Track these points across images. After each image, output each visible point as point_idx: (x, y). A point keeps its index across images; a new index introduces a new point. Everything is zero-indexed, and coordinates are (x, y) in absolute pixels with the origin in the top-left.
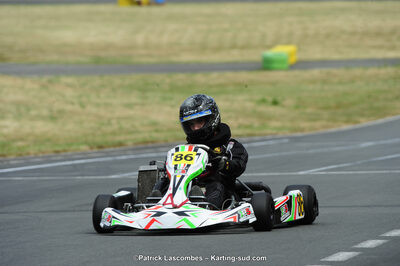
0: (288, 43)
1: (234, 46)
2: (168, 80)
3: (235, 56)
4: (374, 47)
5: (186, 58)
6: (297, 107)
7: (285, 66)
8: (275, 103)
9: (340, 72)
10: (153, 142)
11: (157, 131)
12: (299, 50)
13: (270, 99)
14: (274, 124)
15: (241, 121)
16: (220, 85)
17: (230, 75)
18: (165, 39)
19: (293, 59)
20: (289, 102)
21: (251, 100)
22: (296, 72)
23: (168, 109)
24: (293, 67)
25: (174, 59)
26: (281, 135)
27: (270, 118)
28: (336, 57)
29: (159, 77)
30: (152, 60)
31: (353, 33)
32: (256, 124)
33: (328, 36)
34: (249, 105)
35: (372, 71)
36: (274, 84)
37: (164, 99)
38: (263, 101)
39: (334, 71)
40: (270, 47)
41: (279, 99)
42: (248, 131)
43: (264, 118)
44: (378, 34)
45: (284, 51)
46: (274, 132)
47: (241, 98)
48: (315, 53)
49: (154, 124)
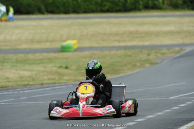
0: (74, 39)
1: (47, 41)
2: (15, 58)
3: (48, 45)
4: (115, 41)
5: (24, 46)
6: (77, 70)
7: (72, 50)
8: (67, 68)
9: (98, 53)
10: (6, 87)
11: (8, 82)
12: (79, 42)
13: (64, 66)
14: (66, 78)
15: (50, 76)
16: (40, 60)
17: (45, 55)
18: (14, 37)
19: (76, 47)
20: (73, 67)
21: (55, 67)
22: (78, 53)
23: (14, 71)
24: (76, 50)
25: (18, 47)
26: (69, 83)
27: (64, 75)
28: (96, 45)
29: (10, 56)
30: (7, 48)
31: (105, 34)
32: (57, 77)
33: (93, 35)
34: (55, 69)
35: (113, 52)
36: (67, 58)
37: (13, 66)
38: (61, 67)
39: (95, 52)
40: (64, 41)
41: (68, 66)
42: (53, 81)
43: (61, 75)
44: (117, 35)
45: (72, 43)
46: (66, 82)
47: (50, 65)
48: (87, 44)
49: (7, 78)
